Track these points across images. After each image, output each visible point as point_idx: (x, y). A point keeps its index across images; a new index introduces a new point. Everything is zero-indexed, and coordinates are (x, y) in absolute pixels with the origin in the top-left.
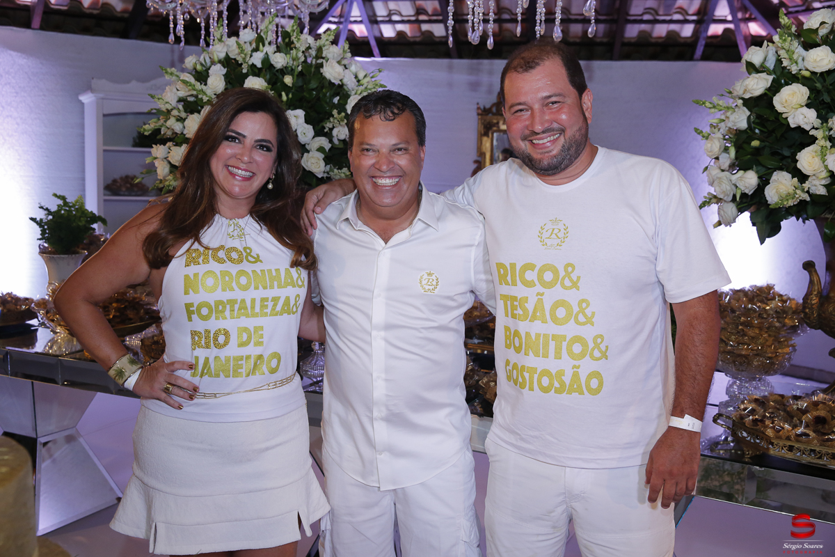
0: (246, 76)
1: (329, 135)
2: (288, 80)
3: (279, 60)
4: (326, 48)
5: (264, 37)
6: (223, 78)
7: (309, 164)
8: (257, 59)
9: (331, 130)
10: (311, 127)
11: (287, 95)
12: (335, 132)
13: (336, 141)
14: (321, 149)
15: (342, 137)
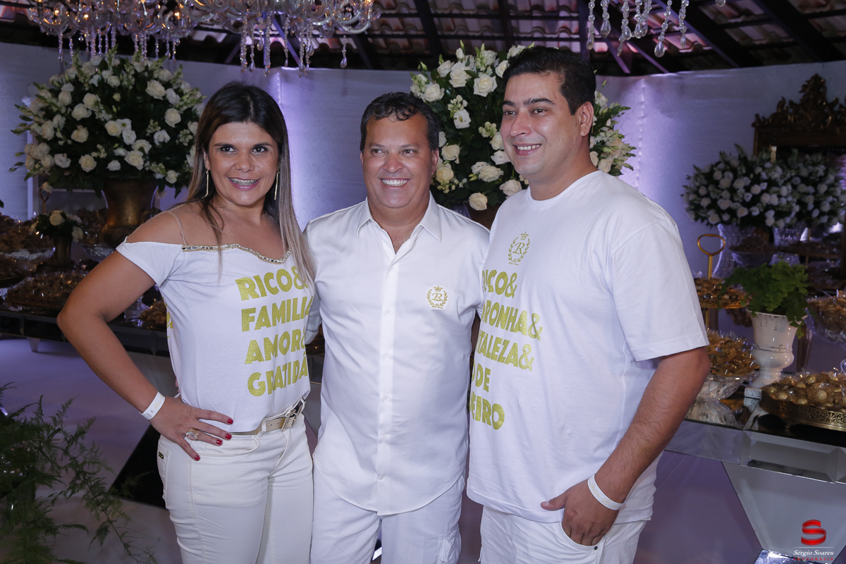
0: (85, 93)
1: (150, 139)
2: (117, 97)
3: (114, 81)
4: (157, 71)
5: (108, 62)
6: (70, 94)
7: (130, 159)
8: (95, 81)
9: (152, 134)
10: (134, 132)
11: (117, 108)
12: (156, 137)
13: (157, 143)
14: (141, 149)
15: (162, 140)
